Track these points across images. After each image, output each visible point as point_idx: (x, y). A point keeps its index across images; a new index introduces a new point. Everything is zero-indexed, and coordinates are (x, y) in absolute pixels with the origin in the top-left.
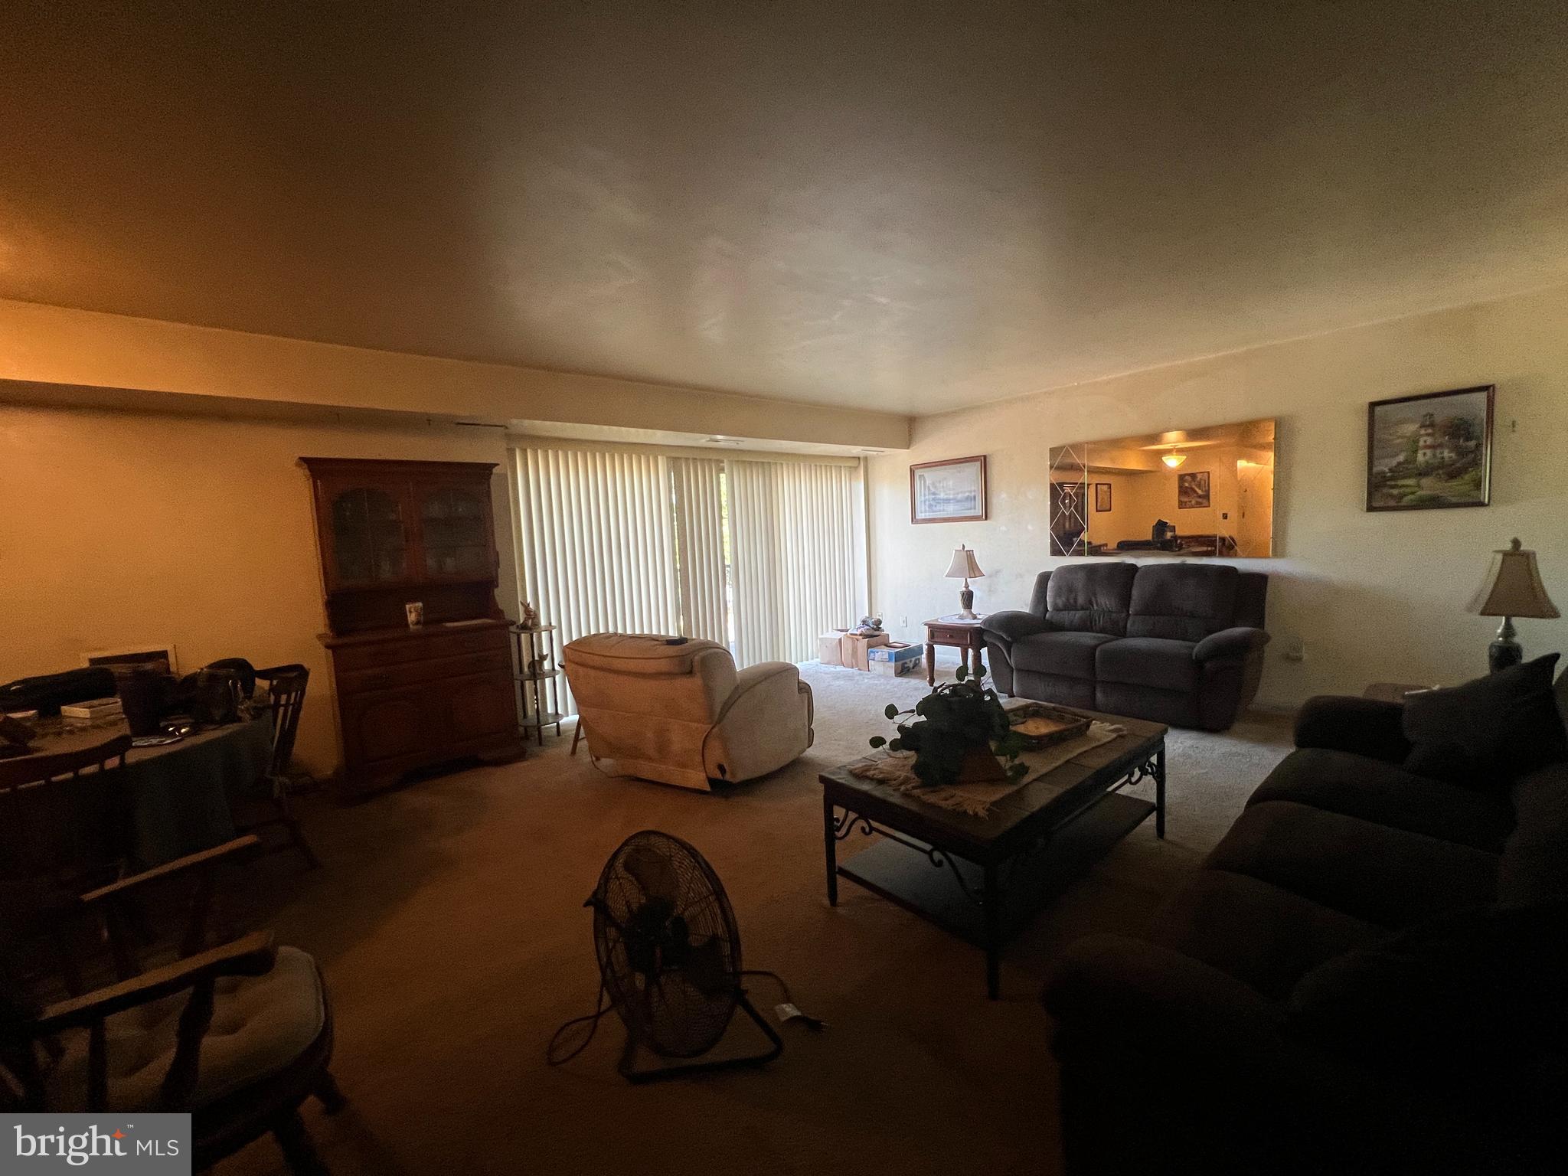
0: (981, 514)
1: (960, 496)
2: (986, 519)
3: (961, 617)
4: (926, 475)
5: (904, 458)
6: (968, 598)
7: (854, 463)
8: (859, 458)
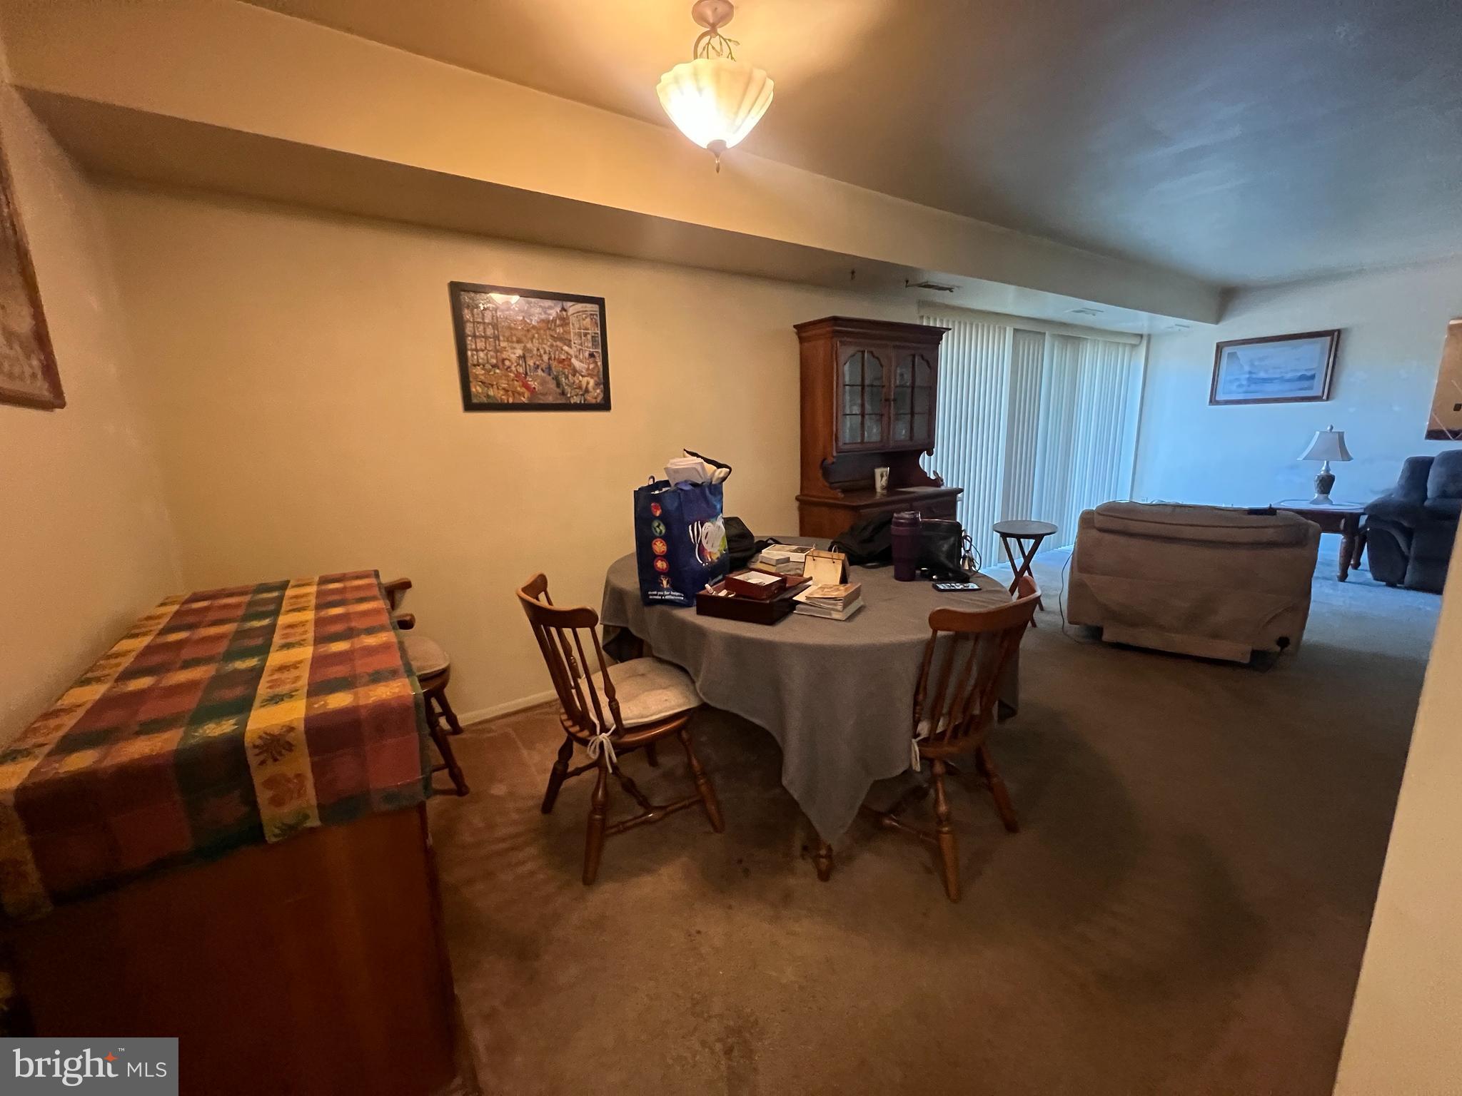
0: (1320, 394)
1: (1289, 376)
2: (1328, 398)
3: (1314, 502)
4: (1239, 354)
5: (1209, 334)
6: (1326, 484)
7: (1134, 341)
8: (1141, 336)
